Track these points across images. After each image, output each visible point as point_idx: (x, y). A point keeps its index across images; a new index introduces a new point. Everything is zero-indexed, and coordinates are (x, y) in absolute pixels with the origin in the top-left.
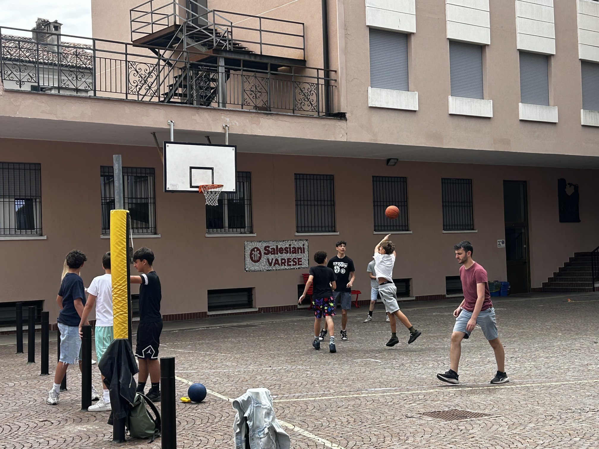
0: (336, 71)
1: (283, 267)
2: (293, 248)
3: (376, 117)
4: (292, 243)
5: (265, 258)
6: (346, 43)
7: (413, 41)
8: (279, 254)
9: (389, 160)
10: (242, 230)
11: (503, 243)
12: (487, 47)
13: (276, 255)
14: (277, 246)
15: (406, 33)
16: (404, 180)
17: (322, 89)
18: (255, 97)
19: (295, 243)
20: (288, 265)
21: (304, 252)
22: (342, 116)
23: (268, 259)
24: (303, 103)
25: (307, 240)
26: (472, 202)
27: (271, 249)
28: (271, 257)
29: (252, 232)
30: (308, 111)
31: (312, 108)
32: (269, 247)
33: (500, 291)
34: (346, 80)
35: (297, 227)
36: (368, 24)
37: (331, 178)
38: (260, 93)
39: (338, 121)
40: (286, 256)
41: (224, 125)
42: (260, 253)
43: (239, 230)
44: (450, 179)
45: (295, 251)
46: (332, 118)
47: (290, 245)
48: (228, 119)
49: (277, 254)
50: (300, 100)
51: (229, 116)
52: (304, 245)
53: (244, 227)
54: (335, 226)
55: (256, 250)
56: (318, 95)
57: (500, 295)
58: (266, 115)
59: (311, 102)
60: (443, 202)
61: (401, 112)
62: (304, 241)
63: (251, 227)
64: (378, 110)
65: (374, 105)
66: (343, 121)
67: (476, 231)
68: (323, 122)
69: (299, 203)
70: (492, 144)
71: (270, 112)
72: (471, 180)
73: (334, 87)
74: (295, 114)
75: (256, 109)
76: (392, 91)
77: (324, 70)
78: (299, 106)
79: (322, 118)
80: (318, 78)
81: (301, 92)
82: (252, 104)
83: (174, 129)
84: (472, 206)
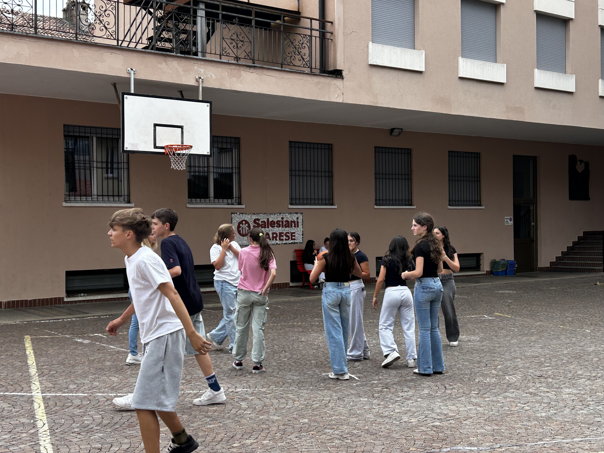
0: (332, 23)
3: (377, 76)
9: (392, 130)
10: (230, 201)
11: (511, 220)
12: (501, 6)
16: (408, 152)
17: (316, 43)
18: (235, 47)
22: (338, 74)
24: (293, 57)
25: (302, 213)
26: (480, 177)
29: (240, 204)
30: (298, 66)
31: (304, 63)
33: (506, 270)
34: (344, 33)
35: (291, 199)
37: (329, 147)
38: (242, 43)
39: (333, 79)
41: (197, 77)
43: (225, 201)
44: (458, 152)
48: (202, 70)
50: (289, 54)
51: (203, 66)
53: (232, 198)
54: (332, 199)
56: (310, 49)
57: (506, 274)
58: (248, 68)
59: (303, 56)
60: (449, 176)
61: (406, 73)
63: (240, 198)
64: (380, 69)
65: (375, 62)
66: (339, 79)
67: (483, 207)
68: (316, 79)
69: (293, 173)
70: (504, 112)
71: (253, 65)
72: (480, 153)
73: (330, 41)
74: (283, 69)
75: (237, 61)
76: (396, 48)
77: (319, 21)
78: (288, 60)
79: (315, 75)
80: (311, 29)
81: (291, 44)
82: (232, 54)
83: (134, 79)
84: (480, 181)
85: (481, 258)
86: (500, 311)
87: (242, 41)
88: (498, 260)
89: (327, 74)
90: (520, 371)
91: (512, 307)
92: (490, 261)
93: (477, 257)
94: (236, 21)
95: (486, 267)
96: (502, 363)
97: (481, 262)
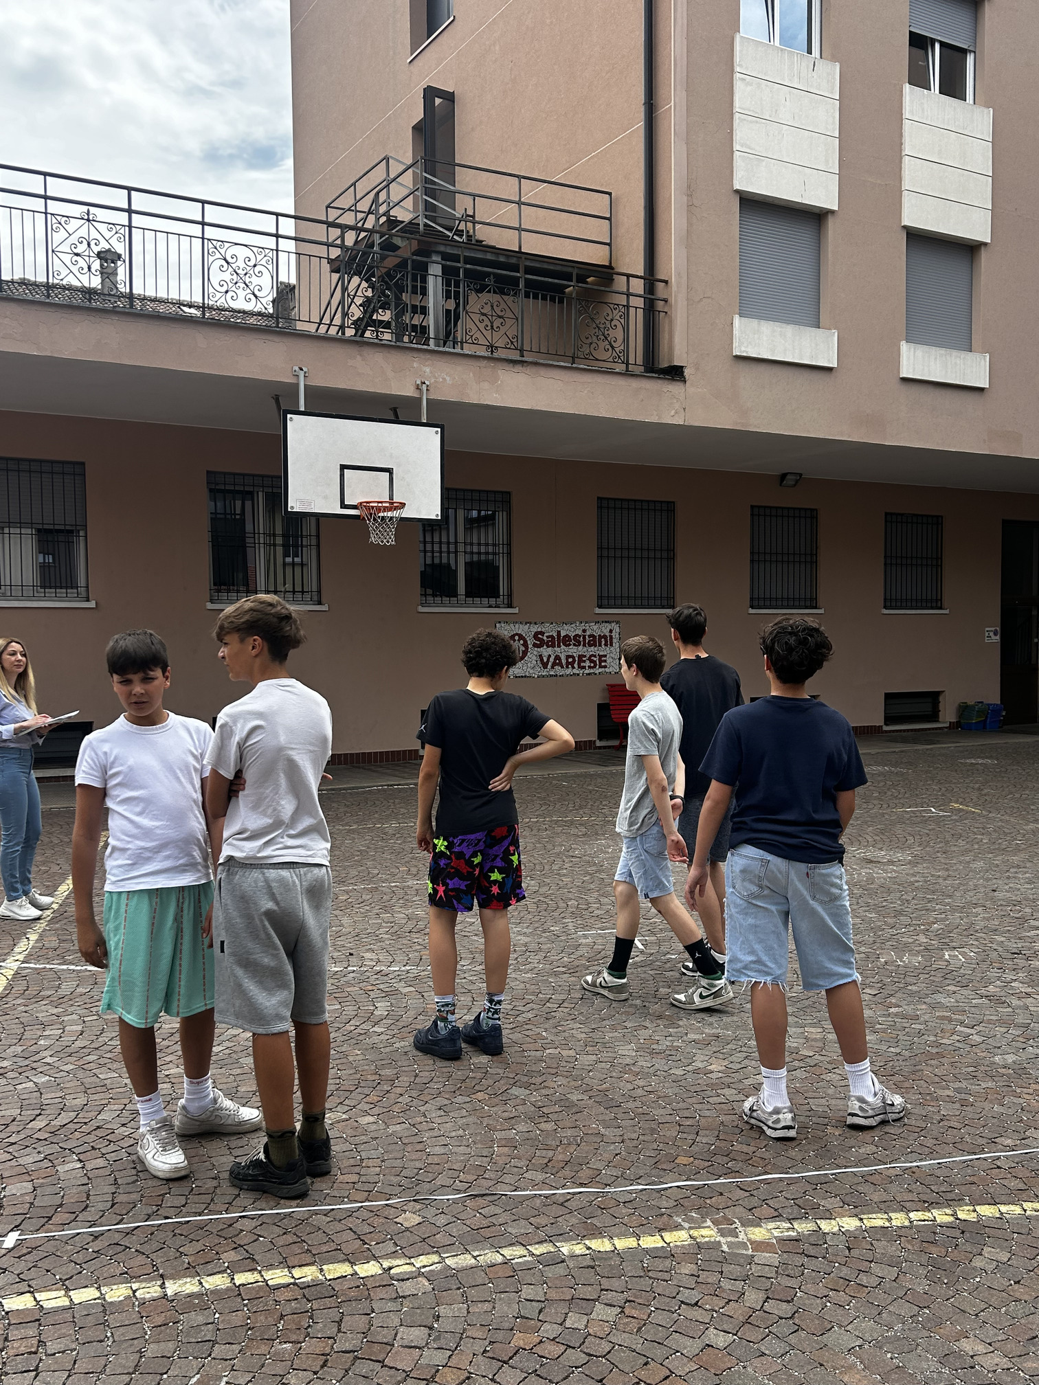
0: (666, 282)
1: (569, 671)
2: (589, 636)
3: (748, 375)
4: (588, 628)
5: (535, 653)
6: (690, 224)
7: (832, 227)
8: (563, 647)
9: (784, 476)
10: (492, 601)
11: (995, 634)
12: (983, 248)
13: (556, 649)
14: (559, 633)
15: (818, 211)
16: (812, 515)
17: (637, 319)
18: (489, 328)
19: (595, 627)
20: (580, 667)
21: (611, 645)
22: (675, 373)
23: (541, 656)
24: (594, 345)
25: (617, 622)
26: (941, 559)
27: (547, 637)
28: (546, 651)
29: (510, 606)
30: (604, 361)
31: (614, 354)
32: (542, 633)
33: (985, 721)
34: (688, 299)
35: (600, 598)
36: (737, 186)
37: (669, 508)
38: (502, 320)
39: (666, 382)
40: (574, 651)
41: (419, 382)
42: (525, 645)
43: (485, 600)
44: (902, 515)
45: (594, 641)
46: (654, 375)
47: (584, 631)
48: (428, 370)
49: (559, 646)
50: (587, 338)
51: (429, 362)
52: (611, 631)
53: (497, 596)
54: (674, 598)
55: (517, 638)
56: (626, 329)
57: (985, 728)
58: (511, 365)
59: (613, 343)
60: (885, 557)
61: (803, 371)
62: (613, 624)
63: (510, 595)
64: (754, 366)
65: (744, 351)
66: (679, 383)
67: (946, 612)
68: (635, 384)
69: (605, 553)
70: (984, 441)
71: (521, 359)
72: (942, 517)
73: (662, 314)
74: (574, 365)
75: (492, 352)
76: (784, 325)
77: (644, 279)
78: (586, 349)
79: (632, 375)
80: (628, 295)
81: (590, 320)
82: (482, 341)
83: (305, 386)
84: (941, 566)
85: (941, 699)
86: (961, 800)
87: (500, 317)
88: (971, 702)
89: (655, 373)
90: (977, 940)
91: (986, 791)
92: (956, 705)
93: (934, 696)
94: (489, 281)
95: (948, 714)
96: (943, 916)
97: (941, 706)
